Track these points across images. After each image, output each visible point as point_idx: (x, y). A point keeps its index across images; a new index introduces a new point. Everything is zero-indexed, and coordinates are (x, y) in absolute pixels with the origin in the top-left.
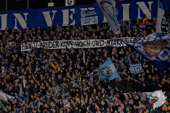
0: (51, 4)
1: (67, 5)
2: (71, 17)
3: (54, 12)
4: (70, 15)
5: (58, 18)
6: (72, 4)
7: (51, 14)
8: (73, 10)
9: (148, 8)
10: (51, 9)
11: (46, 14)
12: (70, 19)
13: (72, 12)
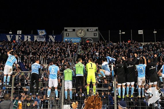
0: (11, 33)
1: (18, 33)
2: (20, 38)
3: (12, 36)
4: (19, 37)
5: (14, 38)
6: (21, 33)
7: (10, 36)
8: (21, 36)
9: (54, 38)
10: (10, 34)
11: (8, 36)
12: (19, 39)
13: (20, 36)
